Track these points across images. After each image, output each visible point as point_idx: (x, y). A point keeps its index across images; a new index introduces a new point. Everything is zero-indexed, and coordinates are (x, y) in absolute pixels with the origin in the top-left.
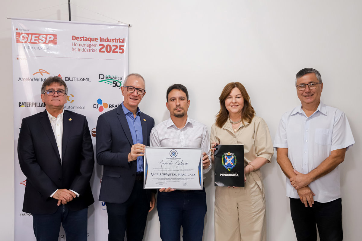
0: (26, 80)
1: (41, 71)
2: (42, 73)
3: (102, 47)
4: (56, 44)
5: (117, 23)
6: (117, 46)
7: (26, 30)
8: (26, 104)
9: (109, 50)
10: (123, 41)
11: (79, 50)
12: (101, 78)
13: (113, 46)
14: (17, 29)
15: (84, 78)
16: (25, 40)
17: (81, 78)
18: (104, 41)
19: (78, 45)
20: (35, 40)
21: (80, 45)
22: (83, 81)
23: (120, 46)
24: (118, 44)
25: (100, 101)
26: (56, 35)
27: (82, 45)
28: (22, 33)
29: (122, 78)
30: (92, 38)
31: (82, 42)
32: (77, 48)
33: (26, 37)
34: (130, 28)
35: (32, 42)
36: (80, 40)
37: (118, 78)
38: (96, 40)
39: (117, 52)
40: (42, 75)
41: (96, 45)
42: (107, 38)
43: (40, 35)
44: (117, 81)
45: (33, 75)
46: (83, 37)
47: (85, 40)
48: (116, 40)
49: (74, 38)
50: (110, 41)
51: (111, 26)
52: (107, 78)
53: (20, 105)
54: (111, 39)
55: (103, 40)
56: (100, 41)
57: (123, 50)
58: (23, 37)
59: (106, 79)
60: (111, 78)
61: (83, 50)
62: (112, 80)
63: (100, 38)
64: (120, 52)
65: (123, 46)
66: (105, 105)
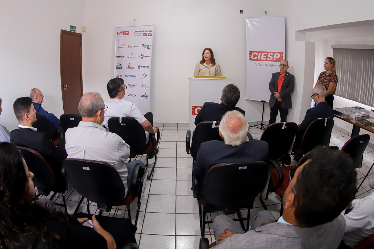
1: (123, 44)
3: (144, 34)
4: (129, 35)
6: (149, 33)
10: (152, 31)
14: (117, 31)
16: (119, 34)
22: (136, 47)
24: (150, 32)
25: (142, 55)
31: (137, 33)
34: (155, 26)
37: (149, 45)
38: (142, 31)
39: (149, 35)
40: (123, 46)
42: (146, 31)
43: (124, 32)
45: (121, 46)
49: (135, 32)
51: (148, 26)
53: (116, 57)
57: (152, 35)
59: (144, 46)
61: (137, 36)
62: (147, 46)
66: (144, 56)
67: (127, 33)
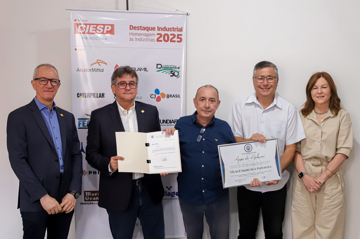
0: (84, 70)
1: (99, 61)
2: (100, 64)
3: (159, 36)
4: (114, 34)
5: (175, 12)
6: (174, 35)
7: (84, 21)
8: (84, 95)
9: (166, 39)
10: (181, 30)
11: (136, 39)
12: (159, 68)
13: (171, 35)
14: (75, 20)
15: (141, 68)
16: (83, 31)
17: (139, 68)
18: (162, 31)
19: (135, 34)
20: (93, 30)
21: (138, 34)
22: (141, 71)
23: (178, 35)
24: (176, 33)
25: (157, 91)
26: (114, 25)
27: (139, 35)
28: (80, 24)
29: (179, 67)
30: (150, 27)
31: (140, 32)
32: (134, 37)
33: (84, 28)
34: (188, 16)
35: (90, 32)
36: (137, 30)
37: (176, 67)
38: (153, 29)
39: (174, 41)
40: (100, 65)
41: (154, 35)
42: (165, 27)
43: (97, 25)
44: (174, 70)
45: (91, 65)
46: (141, 27)
47: (143, 29)
48: (174, 29)
49: (131, 28)
50: (167, 30)
51: (169, 15)
52: (165, 68)
53: (79, 95)
54: (168, 28)
55: (161, 29)
56: (158, 30)
57: (181, 39)
58: (81, 27)
59: (163, 69)
60: (168, 68)
61: (140, 39)
62: (169, 69)
63: (158, 27)
64: (178, 41)
65: (181, 35)
66: (163, 95)
67: (108, 28)
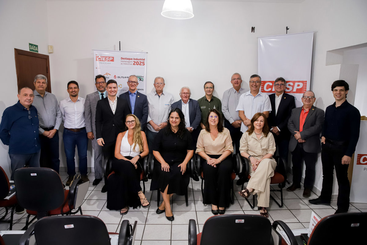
1: (107, 74)
3: (134, 62)
4: (114, 61)
7: (100, 55)
9: (137, 64)
10: (144, 60)
11: (124, 64)
13: (140, 62)
14: (96, 55)
16: (100, 60)
19: (123, 61)
20: (104, 59)
22: (126, 78)
23: (143, 62)
24: (142, 61)
26: (114, 57)
27: (125, 62)
28: (98, 57)
29: (143, 77)
30: (130, 58)
31: (126, 60)
32: (123, 63)
33: (100, 58)
34: (147, 54)
36: (124, 59)
38: (132, 59)
39: (141, 65)
41: (132, 62)
42: (137, 58)
43: (106, 57)
44: (141, 78)
46: (126, 58)
49: (122, 59)
50: (138, 60)
51: (139, 53)
55: (135, 59)
57: (144, 64)
60: (138, 77)
61: (126, 64)
65: (144, 62)
67: (111, 59)
